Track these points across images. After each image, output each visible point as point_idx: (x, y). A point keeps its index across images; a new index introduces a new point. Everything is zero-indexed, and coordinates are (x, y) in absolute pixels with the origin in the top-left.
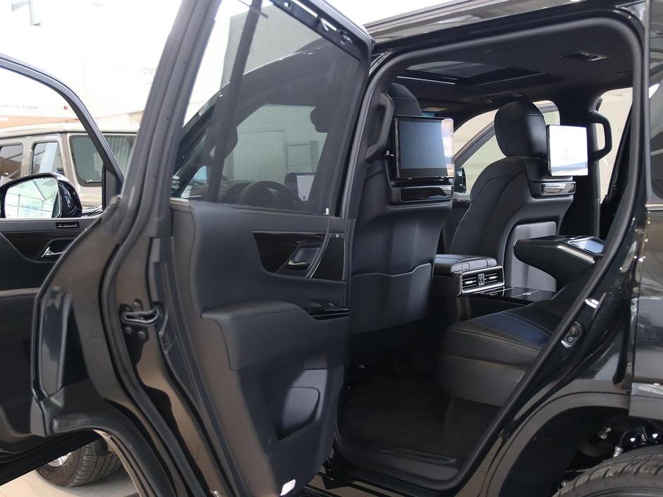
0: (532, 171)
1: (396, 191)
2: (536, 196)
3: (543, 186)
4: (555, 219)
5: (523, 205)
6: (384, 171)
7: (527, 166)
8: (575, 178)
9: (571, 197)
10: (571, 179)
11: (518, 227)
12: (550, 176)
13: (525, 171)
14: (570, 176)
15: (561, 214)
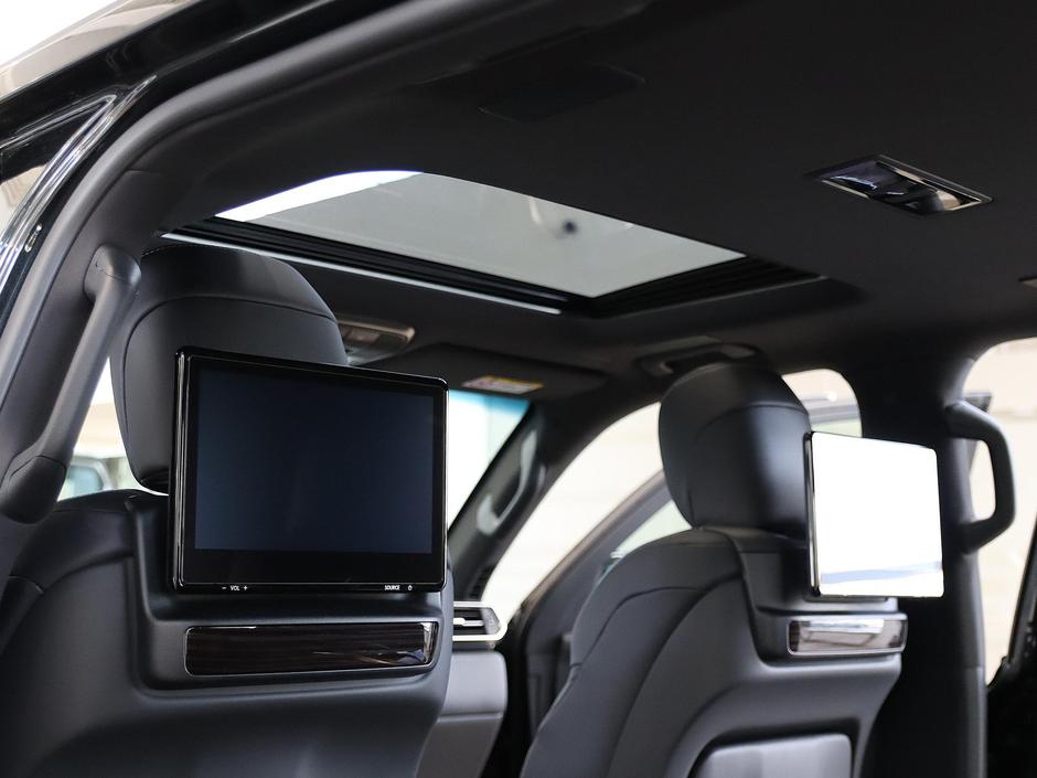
0: (760, 575)
1: (171, 637)
2: (771, 657)
3: (795, 627)
4: (848, 727)
5: (734, 688)
6: (126, 554)
7: (744, 557)
8: (905, 604)
9: (894, 663)
10: (892, 605)
11: (721, 755)
12: (815, 594)
13: (738, 575)
14: (886, 598)
15: (867, 712)
